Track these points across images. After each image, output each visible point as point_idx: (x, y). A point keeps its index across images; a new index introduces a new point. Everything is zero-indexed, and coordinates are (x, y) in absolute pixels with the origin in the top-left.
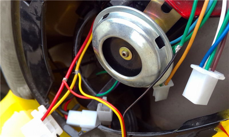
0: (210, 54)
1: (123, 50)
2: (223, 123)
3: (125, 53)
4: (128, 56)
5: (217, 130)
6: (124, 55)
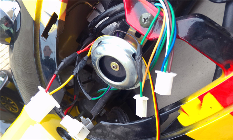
1: (113, 64)
3: (114, 66)
4: (117, 68)
5: (180, 112)
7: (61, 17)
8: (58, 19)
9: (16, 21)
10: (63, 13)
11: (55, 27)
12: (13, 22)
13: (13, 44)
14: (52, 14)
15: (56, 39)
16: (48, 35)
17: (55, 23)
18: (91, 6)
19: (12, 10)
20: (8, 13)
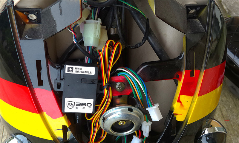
0: (148, 100)
1: (120, 123)
2: (174, 112)
4: (124, 123)
5: (175, 116)
6: (122, 124)
8: (68, 127)
11: (69, 133)
14: (61, 128)
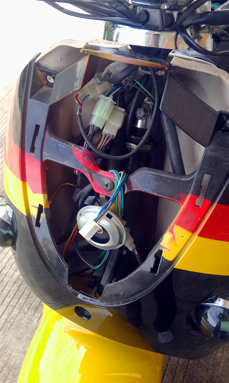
4: (101, 231)
7: (45, 205)
8: (44, 208)
9: (11, 222)
10: (46, 202)
11: (43, 215)
12: (10, 224)
13: (15, 244)
14: (38, 206)
15: (47, 225)
16: (40, 224)
17: (42, 212)
18: (72, 185)
19: (6, 213)
20: (4, 217)
